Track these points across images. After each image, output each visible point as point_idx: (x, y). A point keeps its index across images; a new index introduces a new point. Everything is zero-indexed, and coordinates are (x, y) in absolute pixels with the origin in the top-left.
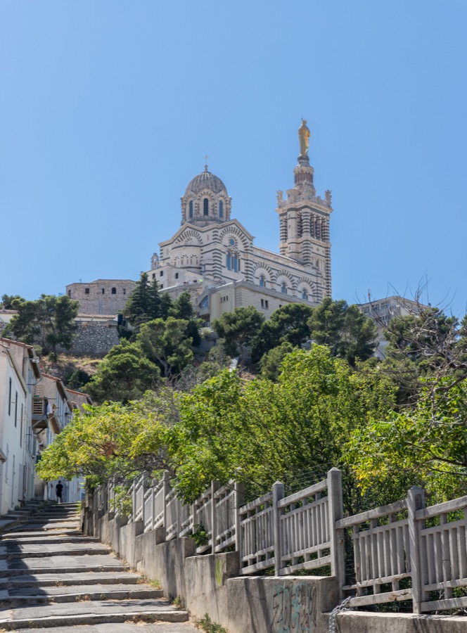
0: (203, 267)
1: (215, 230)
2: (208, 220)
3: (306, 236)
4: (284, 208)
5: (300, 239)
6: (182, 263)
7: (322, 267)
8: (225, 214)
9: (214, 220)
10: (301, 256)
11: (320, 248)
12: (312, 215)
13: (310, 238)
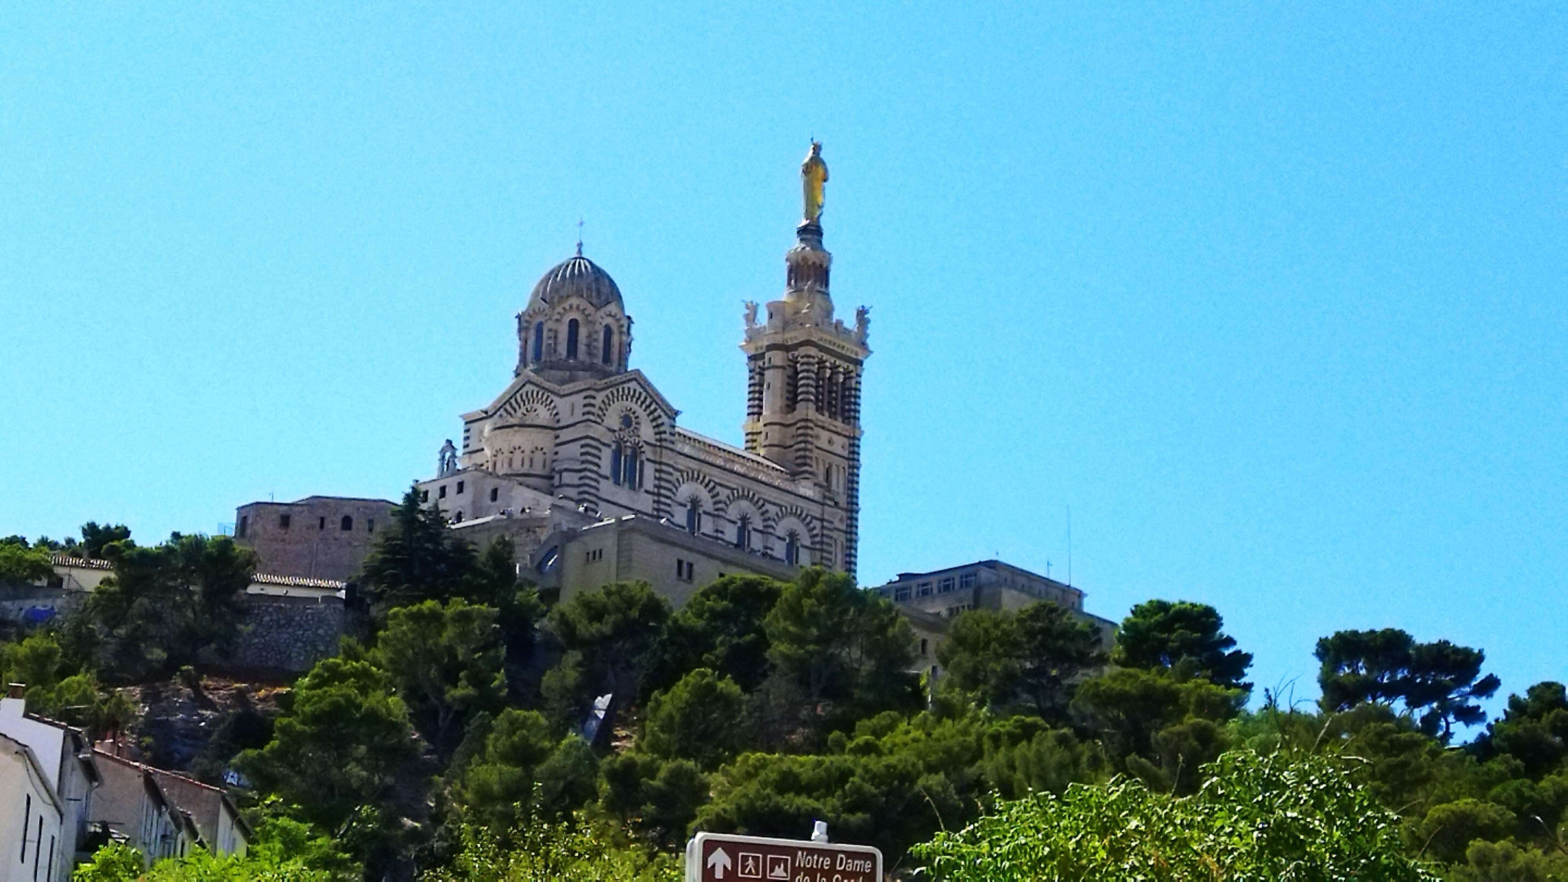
0: (557, 477)
1: (589, 393)
2: (576, 368)
3: (806, 410)
4: (760, 344)
5: (789, 416)
6: (510, 465)
7: (838, 484)
8: (615, 356)
9: (590, 368)
10: (791, 455)
11: (835, 438)
12: (821, 362)
13: (812, 414)
